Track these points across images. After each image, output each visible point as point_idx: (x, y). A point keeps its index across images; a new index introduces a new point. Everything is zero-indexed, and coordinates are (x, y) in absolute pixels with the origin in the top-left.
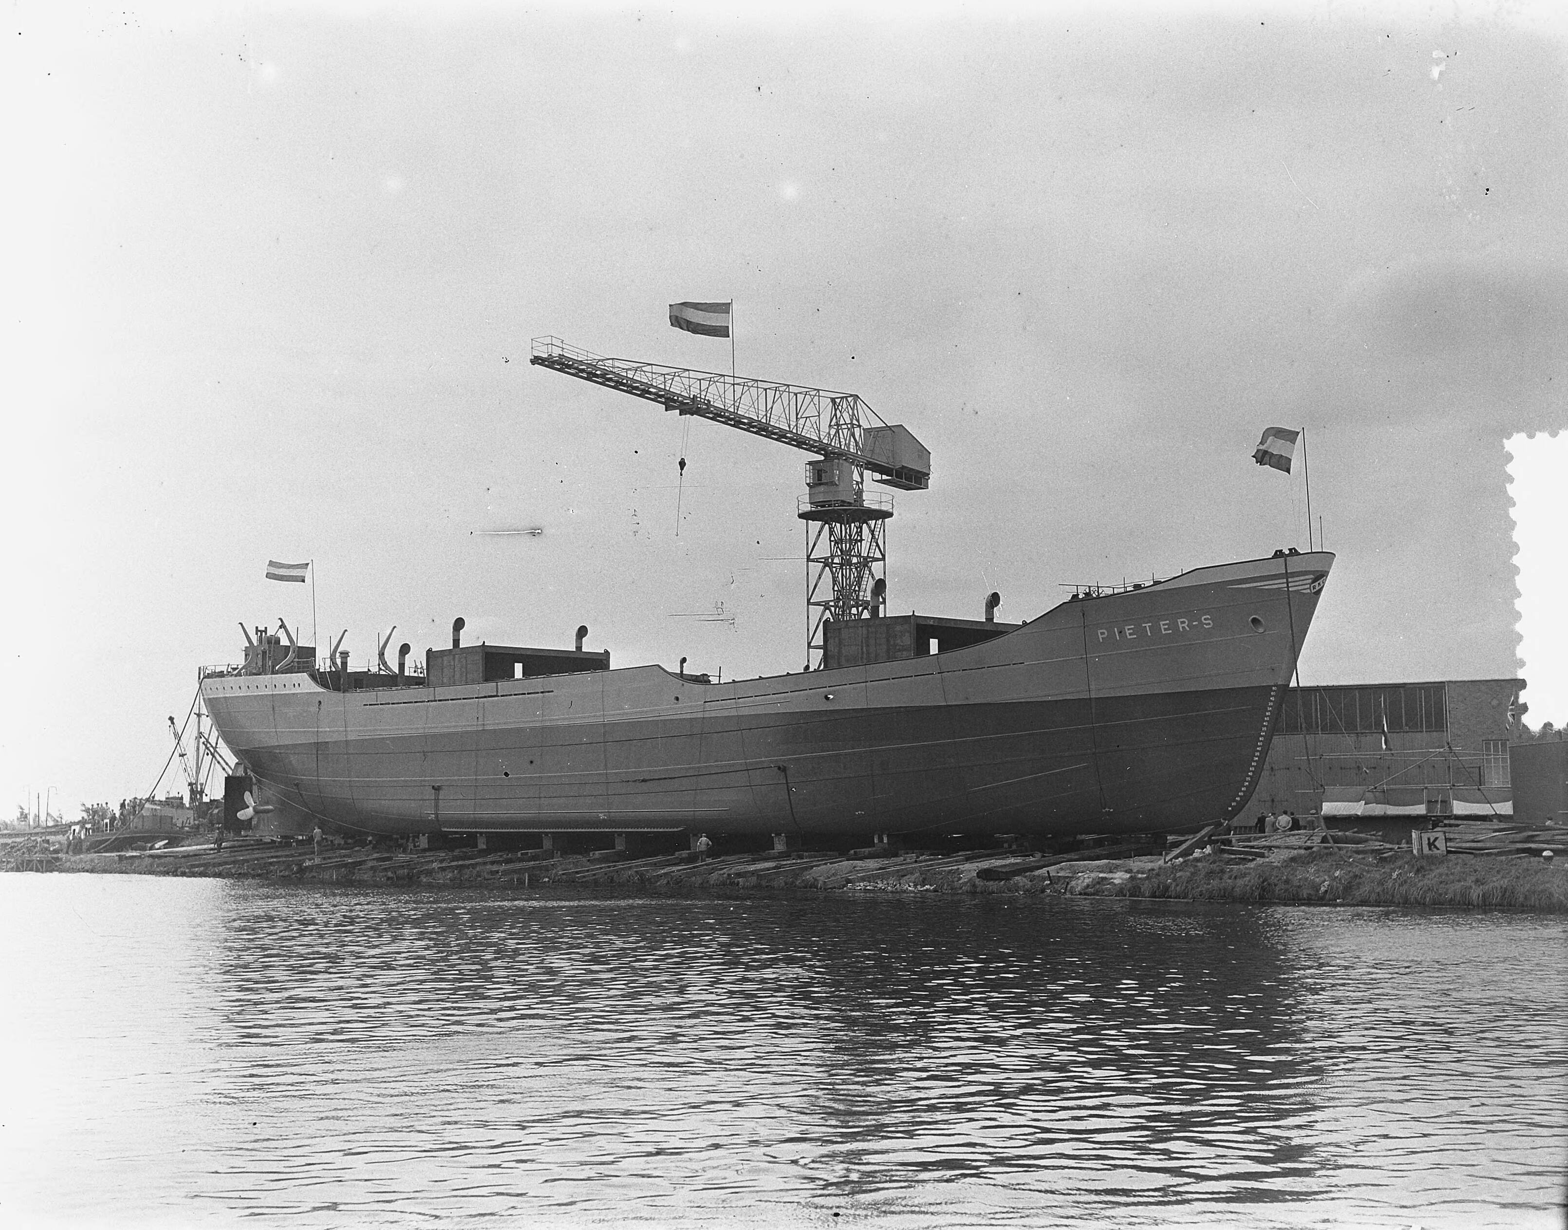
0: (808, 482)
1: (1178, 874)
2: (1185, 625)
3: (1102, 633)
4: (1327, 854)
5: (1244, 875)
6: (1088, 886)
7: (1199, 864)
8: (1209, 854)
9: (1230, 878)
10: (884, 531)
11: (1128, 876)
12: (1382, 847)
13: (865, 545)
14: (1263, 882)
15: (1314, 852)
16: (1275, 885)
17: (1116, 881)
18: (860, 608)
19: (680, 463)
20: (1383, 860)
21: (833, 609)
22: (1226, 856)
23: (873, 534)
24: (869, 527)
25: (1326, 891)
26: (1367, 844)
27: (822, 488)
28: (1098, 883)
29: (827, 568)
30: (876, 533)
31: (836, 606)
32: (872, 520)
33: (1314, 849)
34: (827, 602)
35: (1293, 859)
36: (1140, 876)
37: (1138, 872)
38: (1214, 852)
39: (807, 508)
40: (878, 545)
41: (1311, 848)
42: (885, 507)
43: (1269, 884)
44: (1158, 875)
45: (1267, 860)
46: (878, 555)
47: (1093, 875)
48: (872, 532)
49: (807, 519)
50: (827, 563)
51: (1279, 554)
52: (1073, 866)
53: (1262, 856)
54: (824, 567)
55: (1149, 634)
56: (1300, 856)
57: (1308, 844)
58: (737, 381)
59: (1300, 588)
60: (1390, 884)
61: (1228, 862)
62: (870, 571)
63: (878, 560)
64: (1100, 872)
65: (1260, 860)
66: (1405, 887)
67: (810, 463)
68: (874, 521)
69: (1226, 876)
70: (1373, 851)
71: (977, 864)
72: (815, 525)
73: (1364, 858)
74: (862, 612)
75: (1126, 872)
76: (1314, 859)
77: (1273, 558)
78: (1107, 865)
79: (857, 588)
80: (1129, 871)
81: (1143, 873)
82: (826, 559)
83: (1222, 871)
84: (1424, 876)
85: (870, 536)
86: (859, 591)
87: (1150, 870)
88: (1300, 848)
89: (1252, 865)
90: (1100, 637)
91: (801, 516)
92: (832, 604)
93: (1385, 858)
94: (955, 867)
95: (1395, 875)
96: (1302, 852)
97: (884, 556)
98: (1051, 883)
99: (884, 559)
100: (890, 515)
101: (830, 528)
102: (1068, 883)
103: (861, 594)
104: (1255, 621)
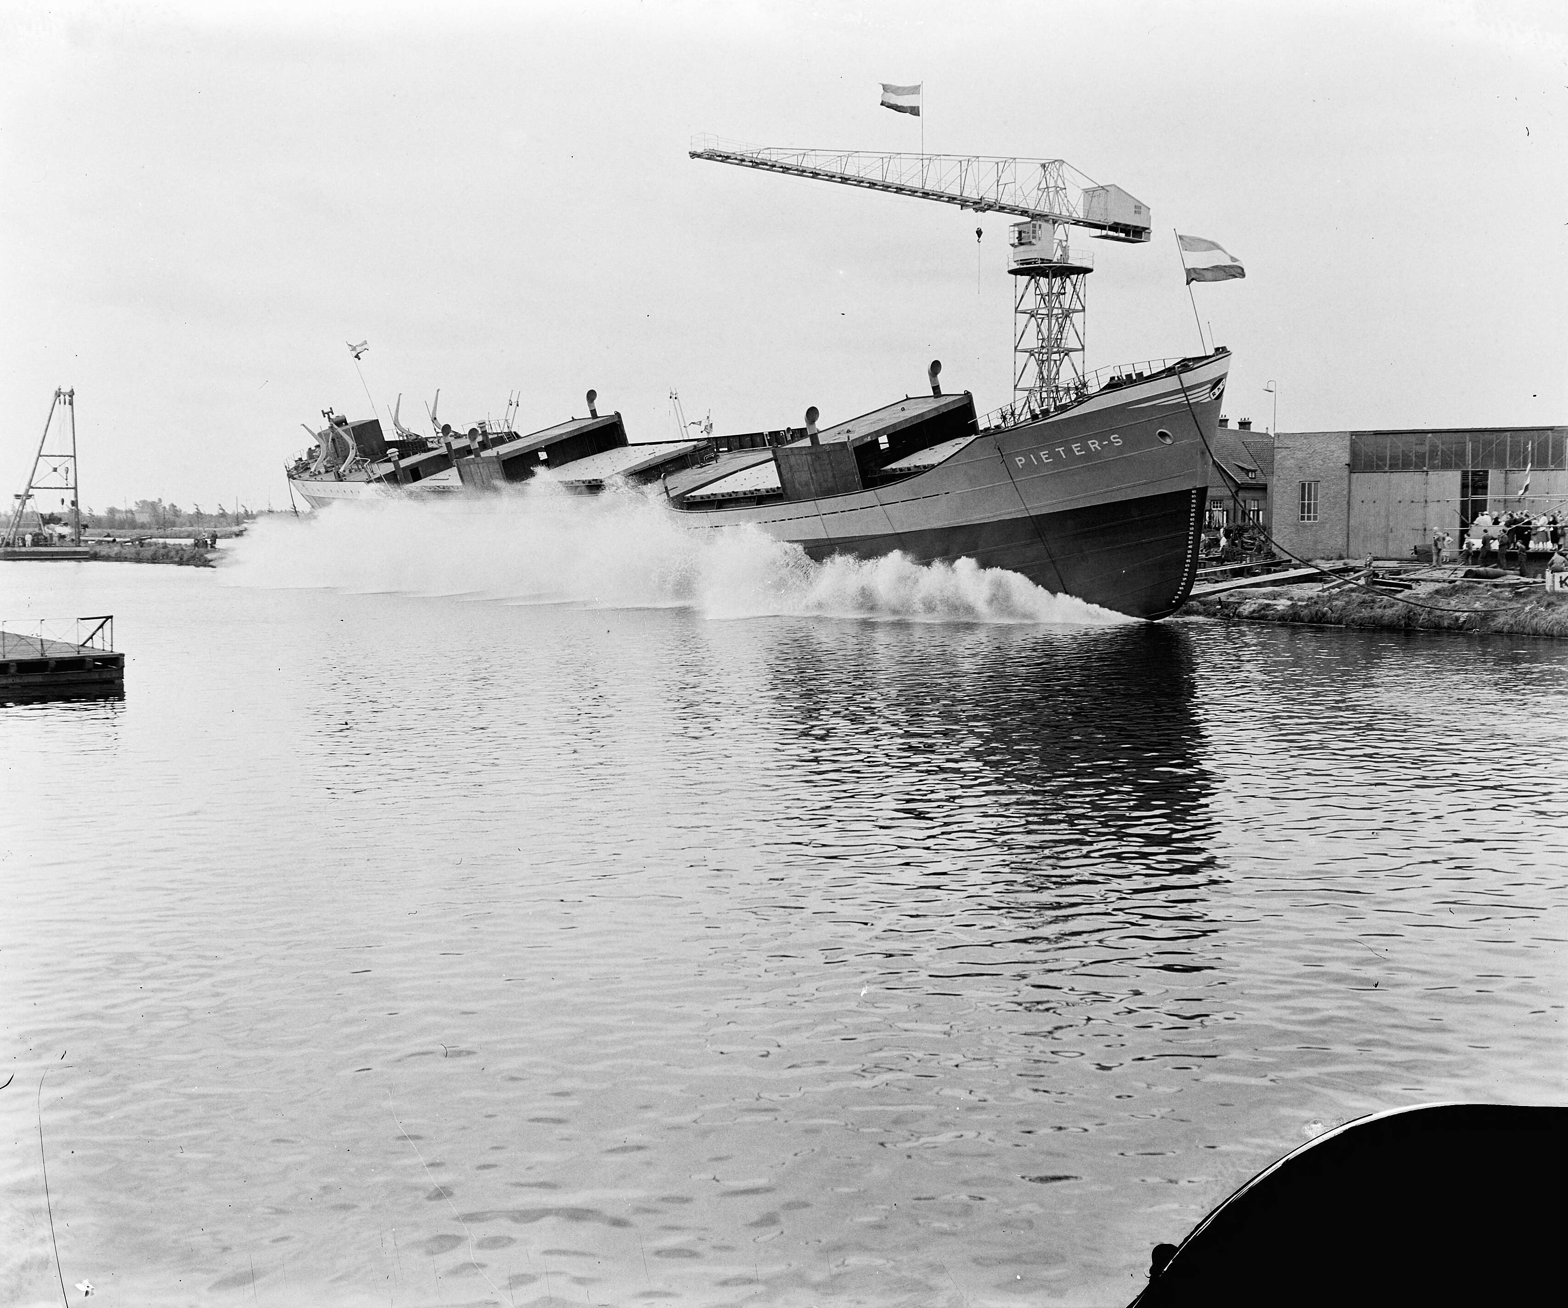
0: (1012, 242)
1: (1334, 603)
4: (1468, 588)
5: (1393, 605)
6: (1254, 611)
7: (1353, 594)
8: (1363, 586)
9: (1380, 608)
10: (1085, 285)
11: (1289, 603)
12: (1518, 581)
13: (1068, 297)
14: (1409, 612)
15: (1456, 586)
16: (1420, 615)
17: (1279, 608)
18: (1062, 354)
19: (977, 232)
20: (1518, 594)
22: (1378, 587)
23: (1075, 289)
24: (1072, 282)
25: (1465, 622)
26: (1505, 578)
27: (1022, 248)
28: (1263, 609)
29: (1033, 318)
30: (1077, 287)
31: (1039, 353)
32: (1074, 274)
33: (1457, 583)
34: (1032, 350)
35: (1437, 592)
36: (1300, 603)
37: (1299, 600)
38: (1367, 584)
39: (1015, 266)
40: (1078, 297)
41: (1454, 581)
42: (1086, 264)
43: (1415, 614)
44: (1316, 603)
45: (1414, 592)
46: (1079, 307)
47: (1260, 601)
48: (1074, 286)
49: (1016, 275)
50: (1033, 314)
52: (1241, 592)
53: (1409, 587)
54: (1030, 318)
56: (1444, 589)
57: (1452, 578)
58: (924, 157)
59: (1200, 399)
60: (1522, 617)
61: (1379, 593)
62: (1071, 321)
63: (1078, 311)
64: (1266, 599)
65: (1407, 592)
66: (1536, 620)
67: (1015, 225)
68: (1076, 276)
69: (1377, 605)
70: (1510, 585)
72: (1024, 279)
73: (1501, 592)
74: (1064, 357)
75: (1288, 599)
76: (1457, 592)
78: (1271, 593)
79: (1059, 336)
80: (1291, 599)
81: (1303, 601)
82: (1032, 311)
83: (1373, 601)
84: (1553, 610)
85: (1072, 289)
86: (1061, 339)
87: (1309, 599)
88: (1444, 581)
89: (1400, 596)
91: (1011, 272)
92: (1036, 350)
93: (1521, 592)
95: (1527, 609)
96: (1446, 585)
97: (1084, 307)
98: (1222, 608)
99: (1084, 310)
100: (1090, 270)
101: (1035, 282)
102: (1236, 609)
103: (1063, 341)
104: (1163, 435)
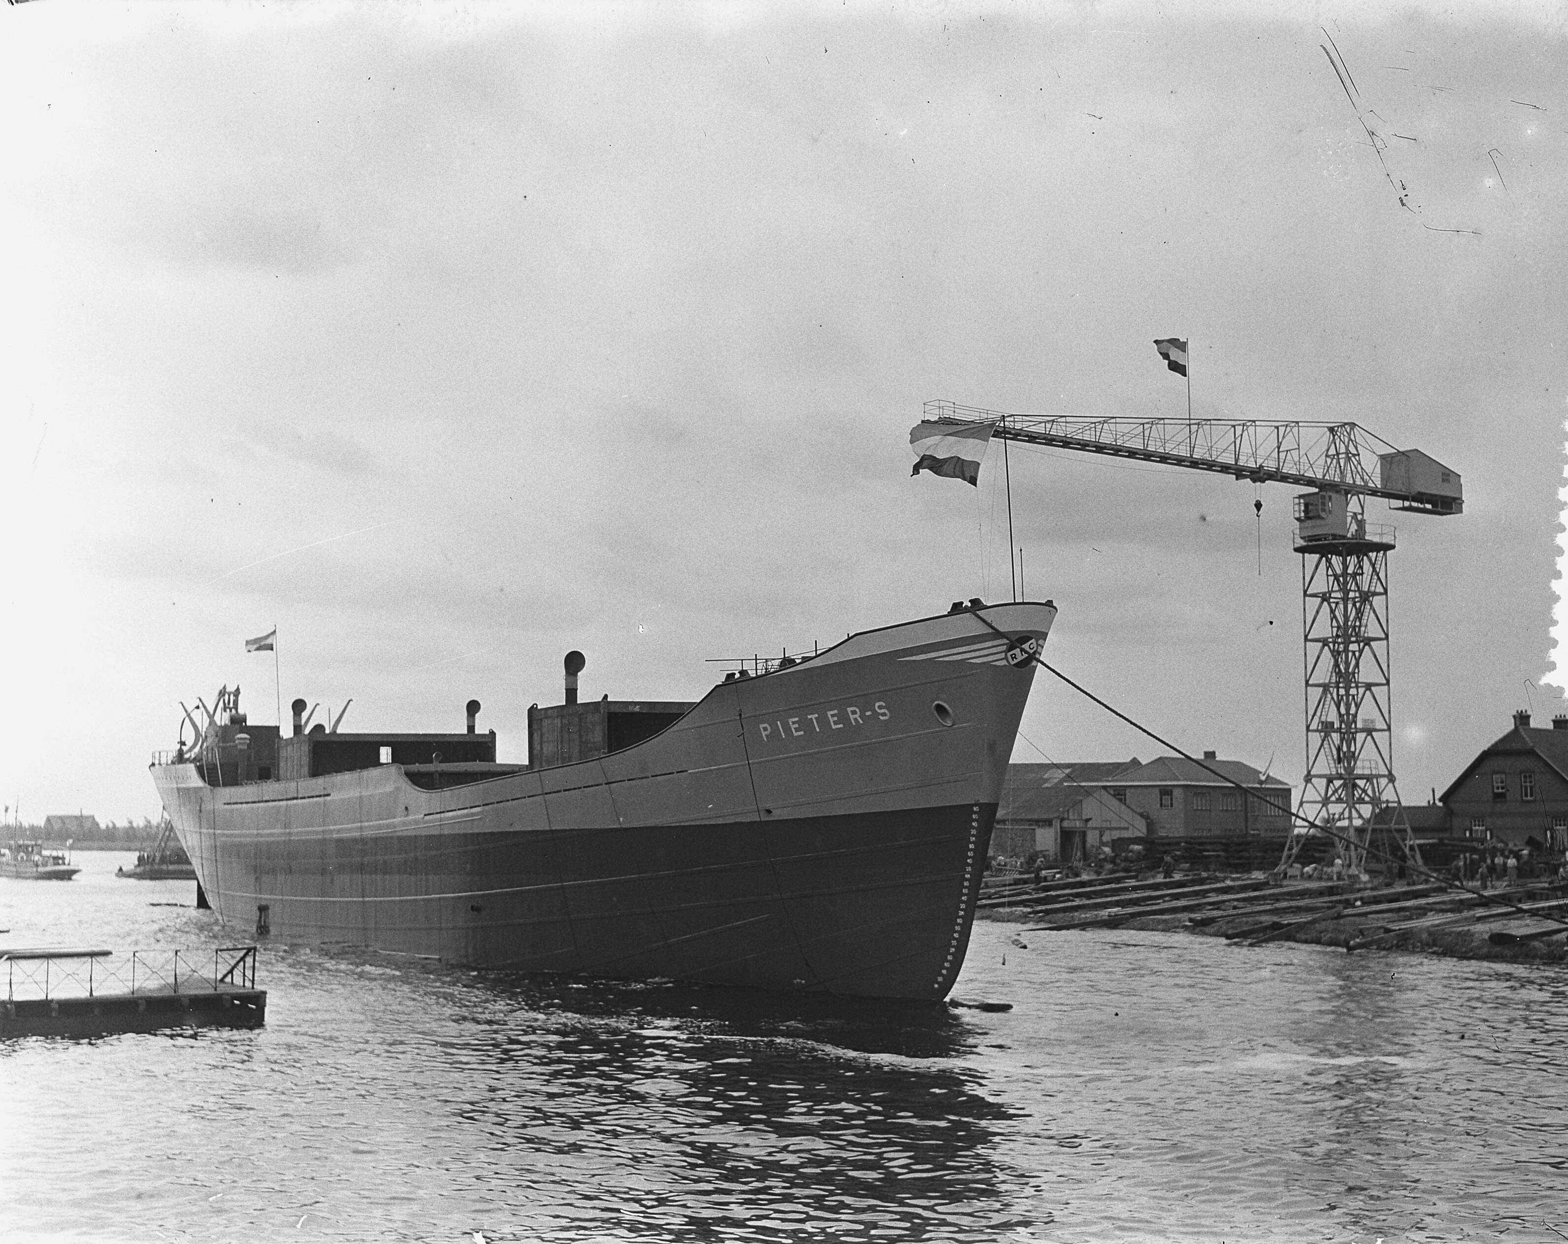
0: (1297, 515)
2: (857, 716)
3: (765, 729)
10: (1386, 564)
13: (1366, 577)
18: (1362, 644)
19: (1256, 505)
21: (1331, 645)
23: (1374, 568)
24: (1370, 560)
27: (1309, 522)
29: (1325, 603)
30: (1377, 566)
31: (1334, 643)
32: (1372, 551)
34: (1326, 639)
39: (1301, 543)
40: (1379, 579)
42: (1386, 540)
46: (1380, 589)
48: (1373, 565)
49: (1304, 552)
50: (1325, 598)
51: (957, 608)
54: (1322, 603)
55: (818, 730)
58: (1192, 422)
59: (990, 658)
62: (1371, 605)
63: (1379, 594)
67: (1300, 497)
68: (1375, 554)
71: (1488, 925)
72: (1312, 558)
74: (1364, 648)
77: (950, 614)
79: (1358, 624)
82: (1324, 594)
85: (1371, 569)
86: (1360, 627)
90: (764, 733)
91: (1297, 550)
92: (1330, 640)
94: (1466, 928)
97: (1386, 590)
99: (1385, 593)
100: (1393, 547)
101: (1327, 561)
103: (1363, 629)
104: (940, 709)
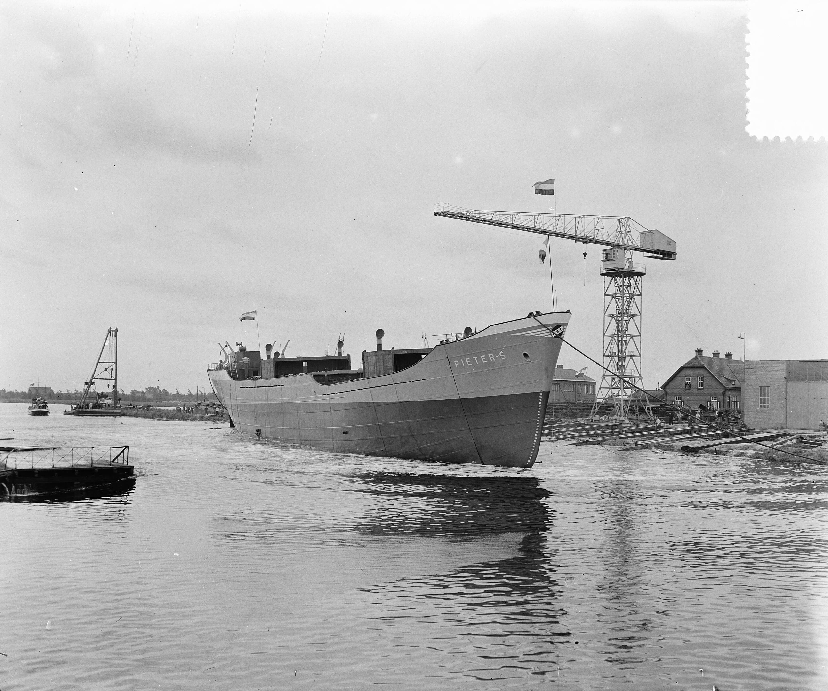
0: (602, 259)
1: (779, 453)
2: (493, 357)
3: (457, 363)
5: (811, 454)
7: (789, 448)
8: (795, 444)
10: (641, 282)
11: (754, 452)
13: (632, 288)
17: (748, 455)
18: (629, 317)
19: (584, 254)
21: (616, 318)
22: (803, 444)
23: (636, 284)
24: (634, 280)
27: (608, 262)
28: (739, 455)
29: (614, 299)
34: (613, 315)
37: (759, 450)
38: (797, 442)
39: (604, 271)
40: (638, 288)
42: (642, 271)
43: (824, 459)
44: (769, 452)
45: (823, 447)
46: (638, 293)
47: (738, 451)
48: (636, 282)
49: (604, 276)
50: (613, 296)
51: (531, 314)
52: (727, 446)
53: (821, 445)
54: (612, 299)
55: (477, 363)
59: (545, 335)
61: (804, 448)
62: (634, 300)
63: (638, 295)
64: (741, 450)
65: (820, 447)
67: (604, 250)
68: (636, 277)
71: (681, 443)
72: (609, 279)
74: (630, 319)
75: (753, 450)
77: (528, 317)
78: (744, 446)
79: (628, 308)
80: (755, 450)
81: (761, 451)
82: (613, 295)
83: (801, 452)
86: (629, 310)
87: (765, 450)
89: (815, 449)
91: (602, 275)
92: (615, 315)
94: (671, 444)
97: (641, 293)
98: (717, 454)
99: (641, 295)
100: (644, 274)
101: (615, 280)
102: (725, 455)
103: (630, 311)
104: (525, 355)
